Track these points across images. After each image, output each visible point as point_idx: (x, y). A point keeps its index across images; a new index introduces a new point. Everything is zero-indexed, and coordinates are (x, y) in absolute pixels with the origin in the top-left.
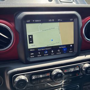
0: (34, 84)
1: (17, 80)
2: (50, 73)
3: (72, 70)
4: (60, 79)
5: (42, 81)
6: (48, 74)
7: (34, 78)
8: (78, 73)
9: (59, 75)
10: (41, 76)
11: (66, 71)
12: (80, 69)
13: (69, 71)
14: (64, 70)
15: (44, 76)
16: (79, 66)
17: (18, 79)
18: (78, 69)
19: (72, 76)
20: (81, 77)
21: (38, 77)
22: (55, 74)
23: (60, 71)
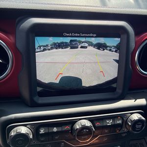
0: (43, 141)
1: (13, 133)
2: (71, 125)
3: (109, 122)
5: (56, 138)
6: (67, 128)
7: (42, 131)
8: (119, 129)
9: (85, 130)
10: (55, 129)
11: (98, 124)
12: (123, 122)
13: (105, 124)
14: (95, 122)
15: (60, 129)
16: (122, 116)
17: (15, 133)
18: (119, 122)
19: (110, 132)
20: (124, 135)
21: (50, 131)
22: (78, 127)
23: (88, 123)
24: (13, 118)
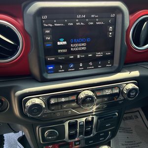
0: (53, 110)
1: (29, 104)
2: (76, 96)
3: (108, 92)
4: (90, 104)
5: (65, 107)
6: (74, 98)
7: (52, 101)
8: (116, 97)
9: (88, 99)
10: (63, 100)
11: (99, 94)
12: (119, 92)
13: (104, 93)
14: (96, 92)
15: (67, 99)
16: (119, 87)
17: (31, 104)
18: (116, 91)
19: (109, 100)
20: (121, 102)
21: (59, 101)
22: (82, 97)
23: (91, 93)
24: (28, 92)
